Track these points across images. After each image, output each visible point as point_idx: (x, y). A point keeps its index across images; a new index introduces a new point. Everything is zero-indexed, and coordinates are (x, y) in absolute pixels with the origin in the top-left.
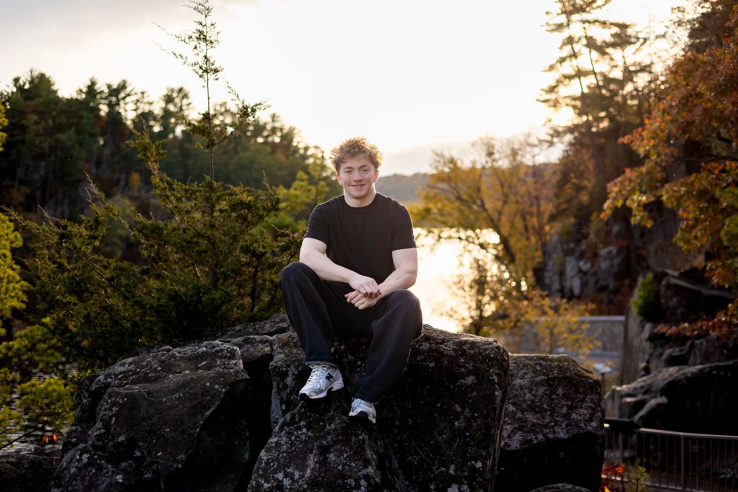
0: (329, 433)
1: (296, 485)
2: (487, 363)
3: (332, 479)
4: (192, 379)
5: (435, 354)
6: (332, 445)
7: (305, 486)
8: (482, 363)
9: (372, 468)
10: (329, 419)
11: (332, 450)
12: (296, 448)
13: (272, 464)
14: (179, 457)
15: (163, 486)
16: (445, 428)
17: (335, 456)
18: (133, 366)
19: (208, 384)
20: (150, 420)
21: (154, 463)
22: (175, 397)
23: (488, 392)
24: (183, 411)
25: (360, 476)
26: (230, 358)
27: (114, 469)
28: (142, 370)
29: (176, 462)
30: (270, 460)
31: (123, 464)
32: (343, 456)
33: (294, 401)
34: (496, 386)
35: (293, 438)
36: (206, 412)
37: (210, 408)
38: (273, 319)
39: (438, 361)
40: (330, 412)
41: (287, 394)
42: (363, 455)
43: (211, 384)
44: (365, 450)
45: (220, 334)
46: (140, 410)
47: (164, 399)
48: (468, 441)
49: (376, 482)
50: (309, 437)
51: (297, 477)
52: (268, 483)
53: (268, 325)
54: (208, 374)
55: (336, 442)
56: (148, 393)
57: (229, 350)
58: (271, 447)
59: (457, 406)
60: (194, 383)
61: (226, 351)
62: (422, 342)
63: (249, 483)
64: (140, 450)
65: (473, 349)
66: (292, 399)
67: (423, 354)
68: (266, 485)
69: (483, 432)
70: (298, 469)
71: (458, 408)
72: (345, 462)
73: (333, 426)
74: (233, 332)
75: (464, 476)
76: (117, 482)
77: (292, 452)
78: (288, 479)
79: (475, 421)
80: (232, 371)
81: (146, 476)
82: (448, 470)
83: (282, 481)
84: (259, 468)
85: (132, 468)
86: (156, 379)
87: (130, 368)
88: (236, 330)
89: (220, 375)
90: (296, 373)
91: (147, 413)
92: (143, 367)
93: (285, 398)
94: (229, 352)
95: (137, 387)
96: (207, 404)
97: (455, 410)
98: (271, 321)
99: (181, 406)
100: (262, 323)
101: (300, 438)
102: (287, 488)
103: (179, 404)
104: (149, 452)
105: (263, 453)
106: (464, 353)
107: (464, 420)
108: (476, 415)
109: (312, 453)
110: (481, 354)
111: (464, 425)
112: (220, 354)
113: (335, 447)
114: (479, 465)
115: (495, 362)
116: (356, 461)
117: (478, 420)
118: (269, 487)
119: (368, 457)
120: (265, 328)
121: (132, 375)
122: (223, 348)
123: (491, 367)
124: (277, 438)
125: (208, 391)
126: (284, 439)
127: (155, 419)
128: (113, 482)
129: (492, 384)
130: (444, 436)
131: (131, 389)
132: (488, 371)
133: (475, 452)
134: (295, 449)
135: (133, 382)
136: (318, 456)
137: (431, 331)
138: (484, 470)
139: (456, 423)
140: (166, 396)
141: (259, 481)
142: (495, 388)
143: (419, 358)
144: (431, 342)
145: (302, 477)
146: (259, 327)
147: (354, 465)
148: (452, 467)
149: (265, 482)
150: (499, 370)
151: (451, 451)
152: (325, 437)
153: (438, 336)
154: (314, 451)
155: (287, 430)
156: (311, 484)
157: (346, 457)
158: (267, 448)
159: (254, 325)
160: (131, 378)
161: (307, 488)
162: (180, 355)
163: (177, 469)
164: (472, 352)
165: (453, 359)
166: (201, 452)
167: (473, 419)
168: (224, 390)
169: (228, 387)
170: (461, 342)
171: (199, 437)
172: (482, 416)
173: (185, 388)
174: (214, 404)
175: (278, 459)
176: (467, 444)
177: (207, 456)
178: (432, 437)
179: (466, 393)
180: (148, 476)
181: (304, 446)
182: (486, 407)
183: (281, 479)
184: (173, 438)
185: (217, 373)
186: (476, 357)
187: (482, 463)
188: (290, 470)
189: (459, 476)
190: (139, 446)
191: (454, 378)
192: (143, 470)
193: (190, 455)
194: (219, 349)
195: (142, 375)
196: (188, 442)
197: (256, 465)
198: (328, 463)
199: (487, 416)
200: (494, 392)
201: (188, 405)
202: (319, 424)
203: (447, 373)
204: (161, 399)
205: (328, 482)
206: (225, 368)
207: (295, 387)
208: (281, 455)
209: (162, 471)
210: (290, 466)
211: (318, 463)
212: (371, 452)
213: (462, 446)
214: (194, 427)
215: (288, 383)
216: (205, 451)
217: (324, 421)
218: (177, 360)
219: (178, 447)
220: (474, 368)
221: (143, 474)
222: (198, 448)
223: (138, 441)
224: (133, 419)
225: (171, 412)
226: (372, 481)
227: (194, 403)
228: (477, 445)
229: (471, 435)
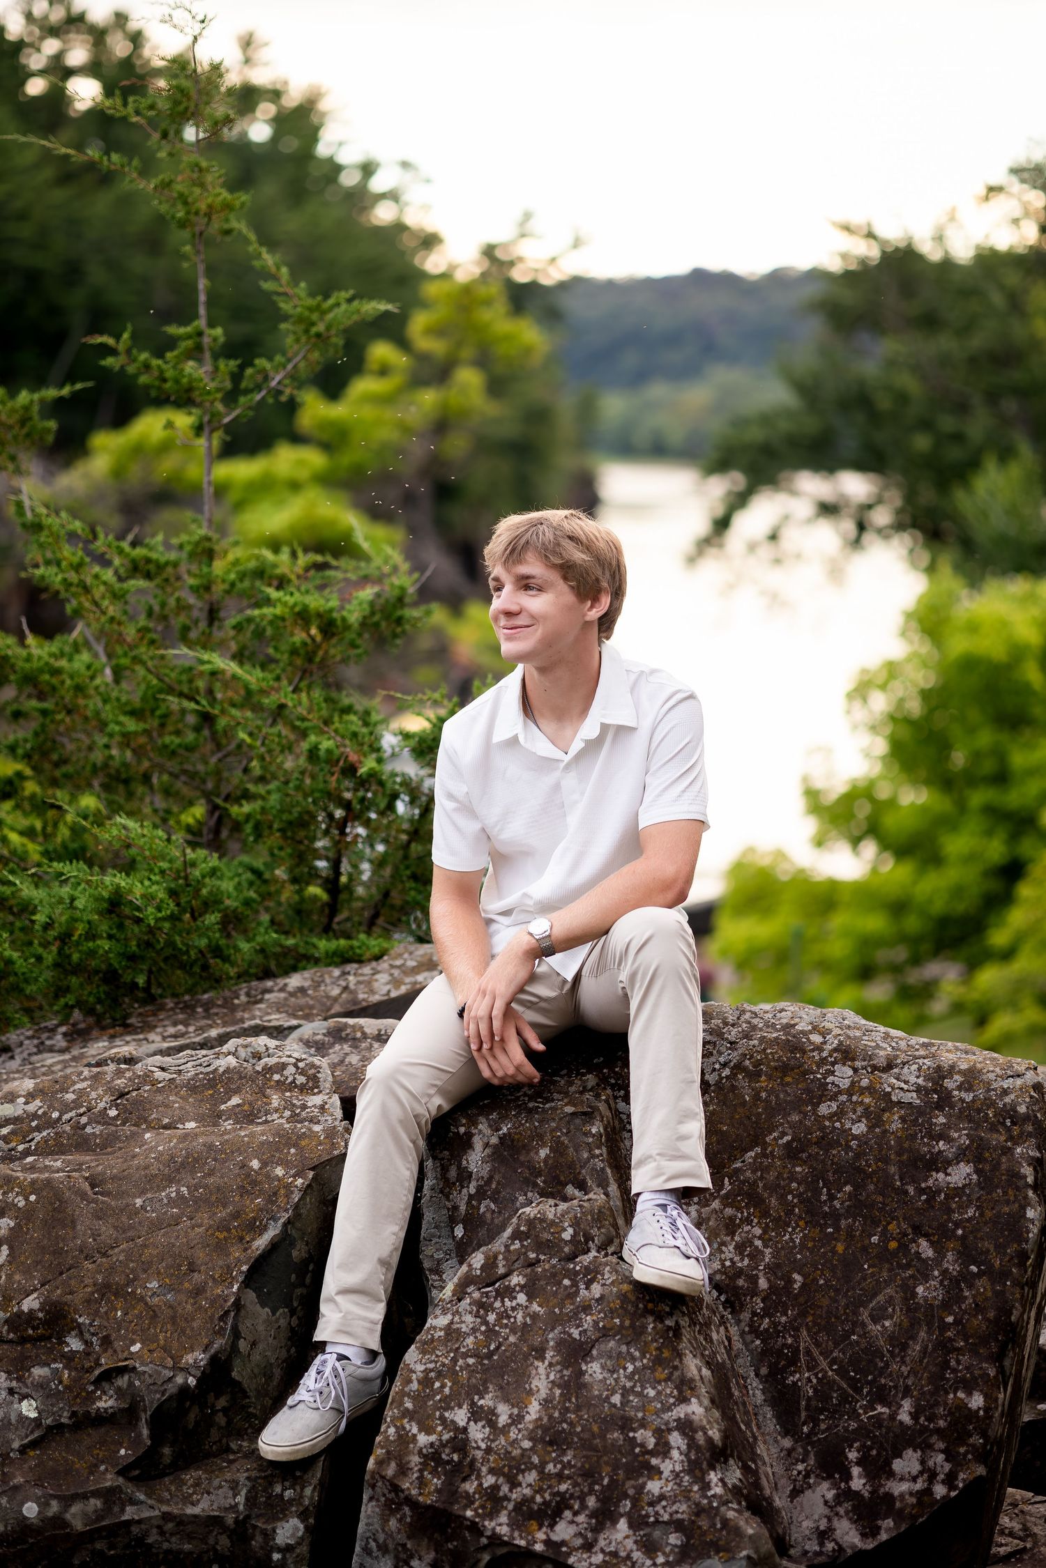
0: (586, 1309)
1: (502, 1440)
2: (1008, 1130)
3: (595, 1428)
4: (210, 1147)
5: (867, 1100)
6: (597, 1340)
7: (527, 1444)
8: (993, 1128)
9: (701, 1404)
10: (587, 1270)
11: (594, 1352)
12: (500, 1345)
13: (437, 1385)
14: (189, 1358)
15: (145, 1432)
16: (890, 1300)
17: (603, 1367)
18: (38, 1102)
19: (255, 1164)
20: (105, 1255)
21: (122, 1371)
22: (168, 1196)
23: (1007, 1209)
24: (192, 1235)
25: (667, 1423)
26: (303, 1089)
27: (14, 1384)
28: (66, 1117)
29: (182, 1369)
30: (432, 1374)
31: (38, 1372)
32: (625, 1369)
33: (488, 1215)
34: (1030, 1193)
35: (492, 1318)
36: (254, 1239)
37: (265, 1228)
38: (395, 958)
39: (875, 1119)
40: (589, 1251)
41: (471, 1197)
42: (676, 1368)
43: (264, 1164)
44: (680, 1356)
45: (243, 998)
46: (74, 1228)
47: (139, 1202)
48: (950, 1340)
49: (710, 1440)
50: (535, 1316)
51: (503, 1420)
52: (428, 1433)
53: (383, 978)
54: (252, 1135)
55: (605, 1333)
56: (93, 1182)
57: (301, 1065)
58: (432, 1340)
59: (924, 1243)
60: (215, 1160)
61: (291, 1069)
62: (833, 1064)
63: (377, 1432)
64: (81, 1335)
65: (967, 1090)
66: (482, 1210)
67: (834, 1098)
68: (423, 1439)
69: (991, 1315)
70: (506, 1400)
71: (925, 1249)
72: (629, 1384)
73: (596, 1290)
74: (283, 995)
75: (938, 1431)
76: (22, 1418)
77: (490, 1355)
78: (480, 1424)
79: (970, 1287)
80: (317, 1128)
81: (101, 1404)
82: (896, 1413)
83: (465, 1430)
84: (403, 1394)
85: (61, 1382)
86: (107, 1143)
87: (31, 1108)
88: (290, 989)
89: (287, 1139)
90: (494, 1140)
91: (95, 1236)
92: (66, 1108)
93: (463, 1208)
94: (303, 1072)
95: (59, 1164)
96: (255, 1219)
97: (918, 1253)
98: (392, 966)
99: (186, 1223)
100: (367, 970)
101: (509, 1317)
102: (478, 1448)
103: (179, 1216)
104: (106, 1342)
105: (412, 1356)
106: (945, 1100)
107: (941, 1282)
108: (974, 1268)
109: (543, 1359)
110: (993, 1104)
111: (940, 1295)
112: (276, 1077)
113: (602, 1346)
114: (977, 1401)
115: (1030, 1128)
116: (659, 1382)
117: (978, 1283)
118: (432, 1445)
119: (689, 1375)
120: (376, 985)
121: (38, 1129)
122: (284, 1060)
123: (1017, 1141)
124: (449, 1317)
125: (254, 1183)
126: (469, 1319)
127: (118, 1255)
128: (13, 1418)
129: (1018, 1189)
130: (887, 1324)
131: (41, 1171)
132: (1010, 1151)
133: (967, 1368)
134: (498, 1348)
135: (45, 1150)
136: (559, 1367)
137: (858, 1034)
138: (988, 1416)
139: (920, 1290)
140: (143, 1193)
141: (404, 1428)
142: (1026, 1197)
143: (824, 1109)
144: (858, 1064)
145: (516, 1420)
146: (359, 983)
147: (652, 1393)
148: (907, 1405)
149: (420, 1431)
150: (1039, 1148)
151: (903, 1362)
152: (575, 1317)
153: (878, 1046)
154: (549, 1354)
155: (476, 1295)
156: (542, 1440)
157: (633, 1373)
158: (425, 1343)
159: (344, 974)
160: (38, 1137)
161: (531, 1449)
162: (167, 1076)
163: (184, 1389)
164: (968, 1097)
165: (916, 1116)
166: (243, 1345)
167: (965, 1279)
168: (300, 1181)
169: (311, 1174)
170: (939, 1068)
171: (238, 1305)
172: (988, 1272)
173: (193, 1172)
174: (275, 1219)
175: (453, 1374)
176: (945, 1347)
177: (256, 1357)
178: (854, 1324)
179: (950, 1211)
180: (106, 1403)
181: (520, 1339)
182: (1000, 1248)
183: (462, 1424)
184: (171, 1307)
185: (278, 1134)
186: (979, 1111)
187: (986, 1396)
188: (486, 1402)
189: (924, 1429)
190: (79, 1326)
191: (917, 1168)
192: (91, 1388)
193: (217, 1353)
194: (272, 1061)
195: (67, 1128)
196: (212, 1318)
197: (398, 1384)
198: (585, 1385)
199: (1004, 1274)
200: (1023, 1208)
201: (204, 1218)
202: (560, 1283)
203: (899, 1154)
204: (130, 1200)
205: (586, 1436)
206: (294, 1118)
207: (491, 1178)
208: (461, 1362)
209: (144, 1392)
210: (486, 1391)
211: (559, 1386)
212: (698, 1361)
213: (934, 1349)
214: (226, 1279)
215: (473, 1168)
216: (254, 1344)
217: (573, 1275)
218: (159, 1090)
219: (183, 1331)
220: (972, 1141)
221: (91, 1398)
222: (236, 1334)
223: (76, 1311)
224: (58, 1252)
225: (160, 1238)
226: (700, 1436)
227: (222, 1214)
228: (974, 1351)
229: (957, 1322)
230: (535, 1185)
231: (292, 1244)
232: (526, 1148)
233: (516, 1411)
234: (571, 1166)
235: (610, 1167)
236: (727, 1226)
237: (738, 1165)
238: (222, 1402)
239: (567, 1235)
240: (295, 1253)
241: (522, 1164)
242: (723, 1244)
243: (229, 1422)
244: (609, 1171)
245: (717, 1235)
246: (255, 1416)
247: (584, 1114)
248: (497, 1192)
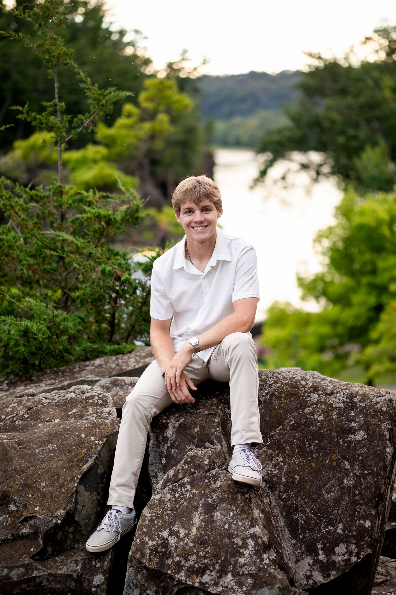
0: (214, 491)
1: (182, 543)
2: (379, 417)
3: (218, 538)
4: (65, 429)
5: (323, 407)
6: (219, 503)
7: (191, 545)
8: (373, 417)
9: (260, 528)
10: (214, 476)
11: (218, 508)
12: (180, 506)
13: (156, 522)
14: (58, 513)
15: (41, 542)
16: (333, 485)
17: (221, 514)
19: (83, 436)
20: (24, 472)
21: (31, 518)
22: (49, 449)
23: (379, 449)
24: (58, 464)
25: (246, 535)
26: (101, 405)
28: (8, 418)
29: (55, 517)
30: (154, 518)
32: (230, 514)
33: (175, 455)
34: (388, 442)
35: (177, 495)
36: (83, 465)
37: (87, 461)
38: (137, 352)
39: (327, 414)
40: (215, 468)
41: (168, 447)
42: (250, 514)
43: (86, 436)
44: (251, 509)
45: (77, 369)
46: (12, 462)
47: (37, 451)
48: (357, 500)
49: (263, 542)
50: (194, 494)
51: (182, 535)
52: (153, 541)
53: (132, 360)
54: (81, 424)
55: (222, 501)
56: (19, 443)
57: (100, 396)
58: (154, 504)
59: (346, 463)
60: (67, 434)
61: (97, 398)
62: (310, 393)
63: (132, 541)
64: (15, 504)
65: (363, 402)
66: (173, 452)
67: (310, 406)
68: (151, 543)
69: (373, 490)
70: (183, 527)
72: (231, 521)
73: (218, 484)
74: (93, 367)
75: (353, 536)
77: (176, 510)
78: (173, 537)
79: (365, 479)
80: (107, 421)
81: (23, 531)
82: (336, 529)
83: (167, 539)
84: (142, 525)
85: (7, 522)
86: (25, 428)
88: (96, 365)
89: (95, 426)
90: (177, 425)
91: (20, 465)
92: (8, 414)
93: (165, 452)
94: (101, 399)
95: (5, 436)
96: (83, 457)
97: (344, 466)
98: (136, 356)
99: (56, 459)
101: (184, 495)
102: (172, 546)
103: (53, 457)
104: (25, 506)
105: (146, 511)
106: (354, 406)
107: (353, 478)
108: (366, 472)
109: (197, 511)
110: (373, 407)
111: (353, 483)
112: (91, 401)
113: (221, 506)
115: (387, 417)
116: (243, 519)
117: (368, 478)
118: (154, 545)
119: (255, 516)
120: (129, 363)
122: (94, 394)
123: (382, 422)
124: (160, 495)
125: (83, 443)
126: (168, 496)
127: (29, 472)
129: (383, 441)
130: (332, 494)
132: (379, 426)
133: (364, 511)
134: (179, 507)
136: (204, 514)
137: (320, 380)
138: (372, 530)
139: (345, 481)
140: (39, 447)
141: (143, 539)
142: (386, 444)
143: (307, 411)
144: (320, 393)
145: (187, 535)
146: (123, 362)
147: (240, 524)
148: (340, 526)
149: (149, 540)
150: (391, 425)
151: (339, 509)
152: (210, 494)
153: (327, 385)
154: (200, 509)
155: (171, 486)
156: (198, 543)
157: (233, 516)
158: (151, 505)
159: (117, 359)
161: (193, 546)
162: (48, 401)
163: (56, 525)
164: (363, 405)
165: (343, 413)
166: (79, 507)
167: (363, 477)
168: (100, 442)
169: (105, 439)
170: (351, 394)
171: (77, 491)
172: (372, 474)
173: (58, 439)
174: (91, 457)
175: (162, 518)
176: (355, 503)
177: (84, 512)
178: (320, 495)
179: (356, 450)
180: (25, 530)
181: (188, 503)
182: (377, 464)
183: (166, 537)
184: (50, 492)
185: (91, 424)
186: (367, 410)
187: (371, 522)
188: (175, 528)
189: (347, 535)
190: (14, 500)
191: (343, 433)
192: (19, 525)
193: (69, 510)
194: (89, 395)
195: (8, 422)
196: (67, 497)
197: (140, 523)
198: (214, 521)
199: (378, 474)
200: (385, 448)
201: (63, 457)
202: (204, 481)
203: (336, 428)
204: (33, 451)
205: (215, 541)
206: (98, 417)
207: (176, 440)
208: (165, 513)
209: (40, 526)
210: (175, 524)
211: (204, 522)
212: (258, 511)
213: (351, 504)
214: (72, 481)
215: (169, 436)
216: (83, 506)
217: (209, 478)
218: (44, 407)
219: (55, 502)
220: (365, 422)
221: (19, 529)
222: (76, 503)
223: (13, 494)
224: (5, 471)
225: (46, 465)
226: (259, 540)
227: (70, 456)
228: (366, 505)
229: (360, 493)
230: (193, 442)
231: (98, 467)
232: (190, 428)
233: (187, 532)
234: (208, 435)
235: (223, 435)
236: (269, 457)
237: (273, 433)
238: (71, 530)
239: (206, 462)
240: (99, 471)
241: (188, 435)
242: (268, 464)
243: (74, 538)
244: (222, 436)
245: (265, 461)
246: (84, 535)
247: (212, 414)
248: (178, 445)
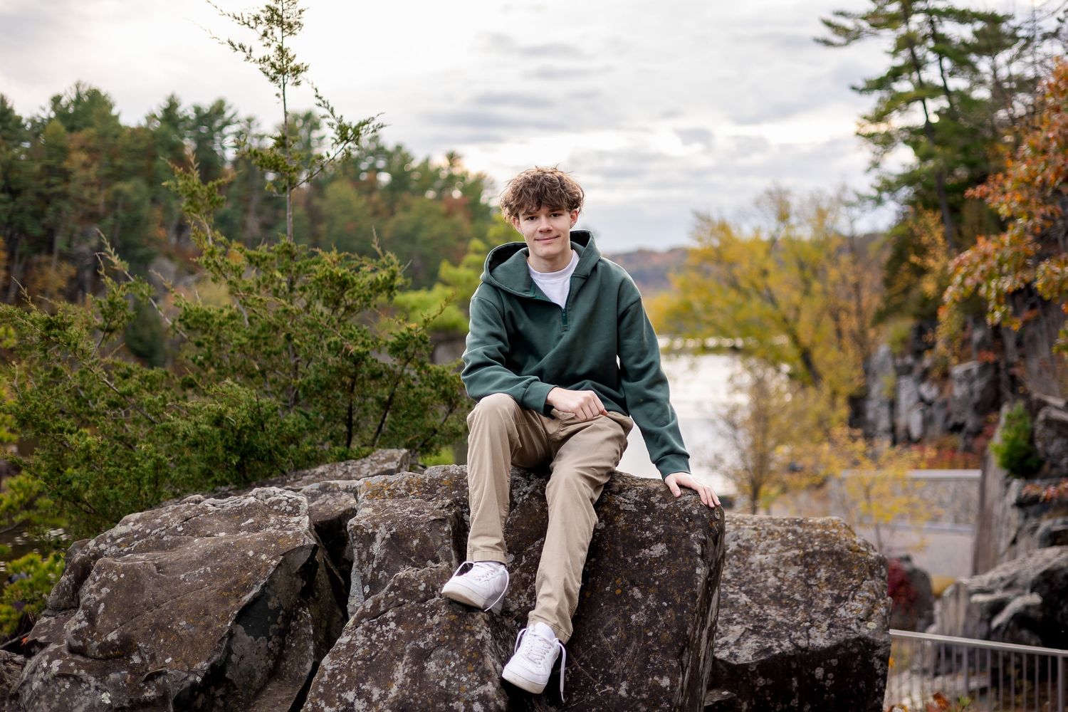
0: (430, 630)
1: (374, 710)
2: (687, 524)
3: (430, 701)
4: (228, 545)
5: (606, 510)
6: (434, 649)
8: (678, 524)
9: (494, 685)
10: (432, 608)
11: (432, 656)
12: (377, 653)
13: (339, 677)
14: (198, 666)
15: (172, 710)
16: (616, 624)
17: (436, 664)
18: (140, 525)
19: (251, 553)
20: (158, 607)
21: (159, 674)
22: (199, 573)
23: (684, 569)
24: (209, 593)
25: (473, 697)
26: (290, 514)
27: (99, 684)
28: (154, 532)
29: (193, 673)
30: (337, 671)
31: (113, 676)
32: (450, 665)
33: (383, 580)
34: (699, 559)
35: (374, 637)
36: (244, 596)
37: (251, 589)
39: (610, 520)
40: (434, 596)
41: (374, 569)
42: (480, 664)
43: (256, 553)
44: (483, 656)
45: (292, 479)
46: (143, 592)
47: (182, 576)
48: (650, 646)
49: (498, 707)
50: (399, 636)
51: (375, 697)
52: (331, 707)
54: (253, 538)
55: (439, 644)
56: (159, 567)
57: (290, 500)
58: (339, 651)
59: (636, 590)
60: (229, 552)
61: (285, 503)
63: (302, 707)
64: (140, 654)
65: (665, 503)
66: (380, 576)
68: (327, 710)
69: (675, 631)
70: (378, 685)
71: (637, 593)
72: (451, 674)
73: (436, 619)
74: (311, 476)
75: (643, 700)
76: (102, 704)
77: (372, 658)
78: (362, 700)
79: (663, 615)
80: (289, 533)
81: (147, 694)
82: (617, 690)
83: (353, 704)
84: (318, 683)
85: (125, 682)
86: (174, 545)
87: (136, 528)
88: (317, 473)
89: (271, 539)
90: (388, 536)
91: (153, 597)
92: (155, 527)
93: (369, 576)
94: (291, 505)
95: (143, 557)
96: (246, 584)
97: (632, 596)
99: (207, 587)
100: (358, 463)
101: (384, 636)
103: (203, 584)
104: (153, 658)
105: (326, 662)
106: (651, 508)
107: (646, 613)
108: (665, 604)
109: (401, 660)
110: (679, 510)
111: (644, 619)
112: (276, 507)
113: (437, 652)
114: (666, 682)
115: (700, 523)
116: (469, 673)
117: (668, 612)
119: (488, 668)
121: (138, 539)
122: (282, 498)
123: (692, 530)
124: (350, 637)
125: (249, 564)
126: (361, 638)
127: (165, 607)
128: (96, 704)
129: (691, 557)
130: (613, 637)
131: (132, 561)
132: (687, 536)
133: (660, 663)
134: (376, 655)
135: (139, 550)
136: (411, 665)
138: (672, 691)
139: (633, 617)
140: (185, 571)
141: (317, 704)
142: (696, 562)
145: (383, 697)
147: (464, 679)
148: (624, 685)
149: (326, 706)
150: (705, 535)
151: (622, 660)
152: (422, 636)
154: (405, 658)
155: (366, 624)
157: (454, 668)
158: (334, 653)
159: (347, 465)
160: (136, 543)
162: (215, 508)
163: (194, 684)
164: (664, 506)
165: (633, 518)
166: (234, 658)
167: (659, 610)
168: (274, 562)
169: (281, 558)
170: (648, 491)
171: (231, 635)
172: (674, 606)
173: (215, 559)
174: (257, 583)
175: (348, 670)
176: (648, 650)
177: (243, 665)
178: (594, 638)
179: (651, 571)
180: (150, 694)
181: (390, 649)
182: (681, 591)
183: (351, 700)
184: (191, 636)
185: (267, 537)
186: (670, 514)
187: (671, 679)
188: (365, 687)
189: (634, 699)
190: (139, 648)
191: (633, 547)
192: (142, 685)
193: (215, 662)
194: (273, 499)
195: (153, 538)
196: (214, 642)
197: (316, 678)
198: (425, 675)
199: (683, 606)
200: (694, 568)
201: (217, 584)
202: (416, 615)
203: (623, 539)
204: (177, 576)
205: (423, 706)
206: (281, 528)
207: (385, 558)
208: (354, 663)
209: (171, 687)
210: (367, 681)
211: (410, 677)
212: (495, 660)
213: (641, 652)
214: (224, 619)
215: (375, 552)
216: (242, 657)
217: (423, 611)
218: (209, 516)
219: (197, 650)
220: (665, 531)
221: (142, 690)
222: (229, 651)
223: (138, 640)
224: (132, 606)
225: (191, 596)
226: (492, 705)
227: (228, 581)
228: (664, 652)
229: (655, 635)
230: (410, 561)
231: (268, 599)
232: (406, 540)
233: (383, 692)
234: (431, 550)
235: (454, 549)
236: (523, 584)
237: (531, 548)
238: (220, 692)
239: (422, 587)
240: (270, 604)
241: (403, 550)
242: (521, 594)
243: (225, 704)
244: (453, 552)
245: (517, 589)
246: (241, 700)
247: (441, 520)
248: (388, 566)
